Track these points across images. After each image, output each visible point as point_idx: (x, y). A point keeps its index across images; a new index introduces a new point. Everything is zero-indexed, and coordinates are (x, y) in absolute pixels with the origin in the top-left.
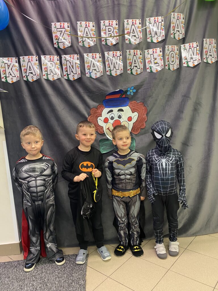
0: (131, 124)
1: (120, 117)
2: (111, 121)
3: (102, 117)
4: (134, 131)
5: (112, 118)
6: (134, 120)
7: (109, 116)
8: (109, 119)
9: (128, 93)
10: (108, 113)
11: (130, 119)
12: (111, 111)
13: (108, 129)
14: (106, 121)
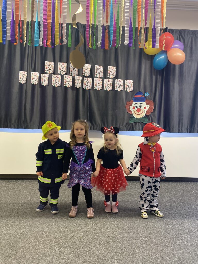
0: (146, 111)
1: (140, 107)
2: (136, 109)
3: (132, 106)
4: (147, 114)
5: (137, 107)
6: (147, 109)
7: (135, 106)
8: (135, 108)
9: (145, 95)
10: (135, 104)
11: (145, 108)
12: (137, 104)
13: (134, 112)
14: (134, 108)
